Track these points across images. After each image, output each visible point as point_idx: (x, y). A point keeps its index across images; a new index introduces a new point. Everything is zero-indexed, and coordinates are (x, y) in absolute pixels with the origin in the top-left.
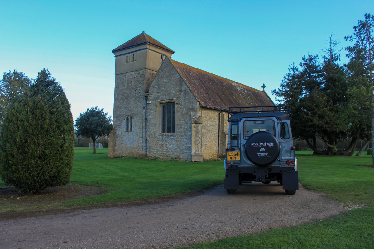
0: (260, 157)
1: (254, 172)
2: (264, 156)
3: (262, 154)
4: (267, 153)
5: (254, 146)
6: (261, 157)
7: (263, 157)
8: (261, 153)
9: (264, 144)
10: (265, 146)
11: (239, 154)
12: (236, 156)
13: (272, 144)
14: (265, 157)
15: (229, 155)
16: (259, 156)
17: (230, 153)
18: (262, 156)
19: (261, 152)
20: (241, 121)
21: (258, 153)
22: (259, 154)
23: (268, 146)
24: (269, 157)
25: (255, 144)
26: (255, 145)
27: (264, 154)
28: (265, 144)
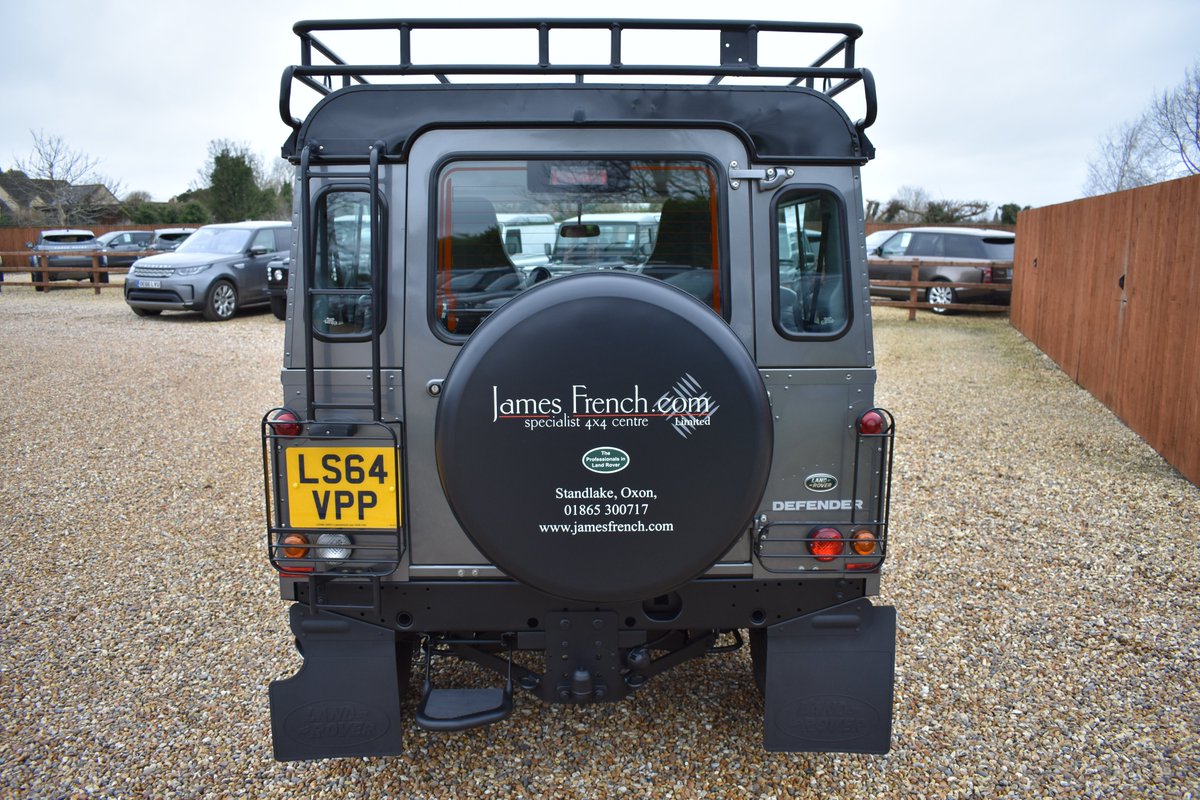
0: (582, 528)
1: (533, 623)
2: (619, 519)
3: (602, 502)
4: (649, 493)
5: (529, 424)
6: (596, 528)
7: (612, 527)
8: (588, 493)
9: (619, 406)
10: (636, 422)
11: (389, 465)
12: (370, 484)
13: (704, 403)
14: (629, 528)
15: (304, 480)
16: (571, 520)
17: (314, 455)
18: (602, 519)
19: (597, 481)
20: (405, 160)
21: (561, 493)
22: (572, 502)
23: (661, 425)
24: (669, 527)
25: (538, 406)
26: (536, 411)
27: (621, 501)
28: (631, 409)
